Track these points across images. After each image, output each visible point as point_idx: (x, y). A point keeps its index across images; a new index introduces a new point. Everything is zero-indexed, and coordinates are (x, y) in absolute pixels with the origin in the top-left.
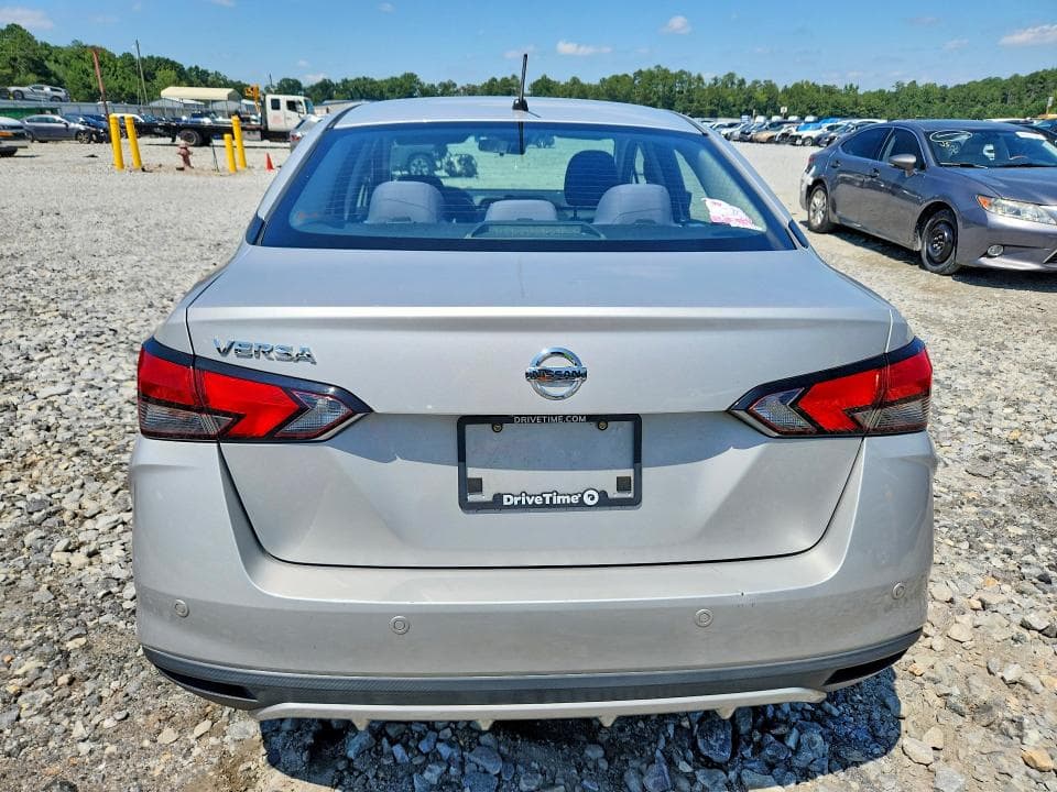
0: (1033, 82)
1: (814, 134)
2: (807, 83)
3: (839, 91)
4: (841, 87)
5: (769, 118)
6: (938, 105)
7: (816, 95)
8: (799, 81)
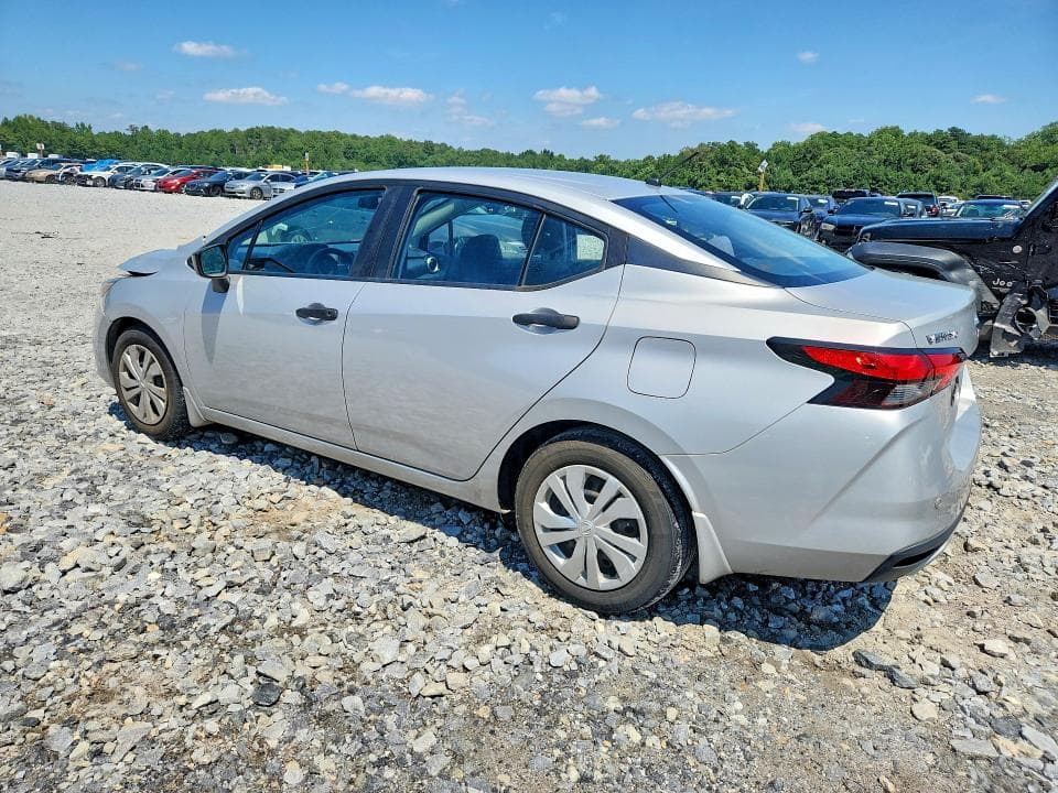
0: (251, 137)
1: (107, 175)
2: (31, 117)
3: (71, 129)
4: (72, 125)
5: (24, 155)
6: (176, 153)
7: (47, 132)
8: (21, 114)
